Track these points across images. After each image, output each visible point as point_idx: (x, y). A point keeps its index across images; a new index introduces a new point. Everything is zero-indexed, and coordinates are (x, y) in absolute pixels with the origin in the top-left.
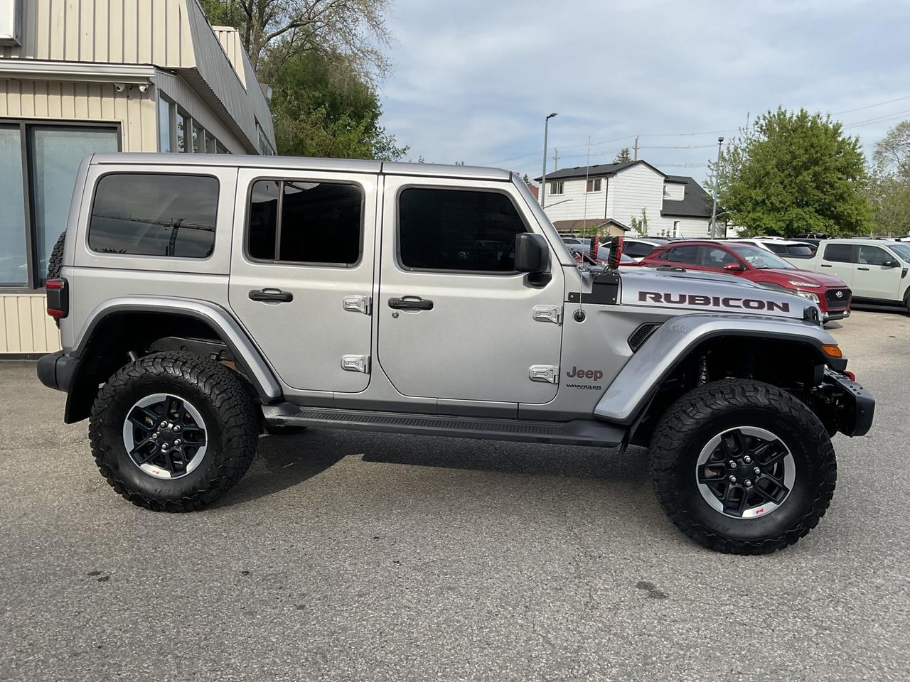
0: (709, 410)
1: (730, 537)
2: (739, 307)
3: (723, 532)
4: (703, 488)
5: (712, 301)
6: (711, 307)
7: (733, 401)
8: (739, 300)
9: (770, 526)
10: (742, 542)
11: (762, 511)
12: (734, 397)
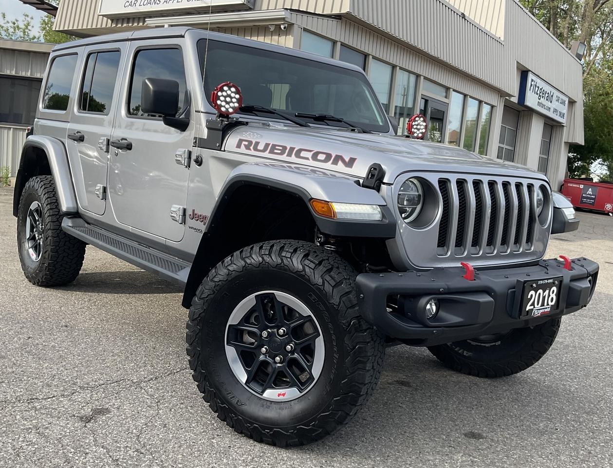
0: (243, 263)
1: (243, 413)
2: (307, 159)
3: (236, 405)
4: (231, 352)
5: (287, 151)
6: (284, 157)
7: (267, 259)
8: (311, 151)
9: (284, 414)
10: (252, 424)
11: (284, 395)
12: (269, 254)
